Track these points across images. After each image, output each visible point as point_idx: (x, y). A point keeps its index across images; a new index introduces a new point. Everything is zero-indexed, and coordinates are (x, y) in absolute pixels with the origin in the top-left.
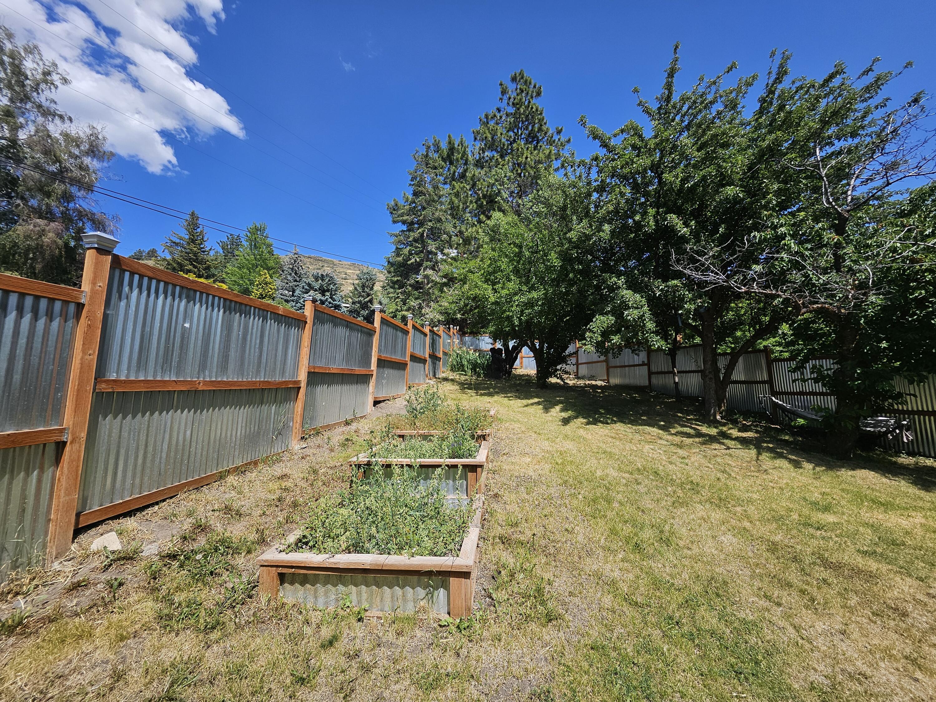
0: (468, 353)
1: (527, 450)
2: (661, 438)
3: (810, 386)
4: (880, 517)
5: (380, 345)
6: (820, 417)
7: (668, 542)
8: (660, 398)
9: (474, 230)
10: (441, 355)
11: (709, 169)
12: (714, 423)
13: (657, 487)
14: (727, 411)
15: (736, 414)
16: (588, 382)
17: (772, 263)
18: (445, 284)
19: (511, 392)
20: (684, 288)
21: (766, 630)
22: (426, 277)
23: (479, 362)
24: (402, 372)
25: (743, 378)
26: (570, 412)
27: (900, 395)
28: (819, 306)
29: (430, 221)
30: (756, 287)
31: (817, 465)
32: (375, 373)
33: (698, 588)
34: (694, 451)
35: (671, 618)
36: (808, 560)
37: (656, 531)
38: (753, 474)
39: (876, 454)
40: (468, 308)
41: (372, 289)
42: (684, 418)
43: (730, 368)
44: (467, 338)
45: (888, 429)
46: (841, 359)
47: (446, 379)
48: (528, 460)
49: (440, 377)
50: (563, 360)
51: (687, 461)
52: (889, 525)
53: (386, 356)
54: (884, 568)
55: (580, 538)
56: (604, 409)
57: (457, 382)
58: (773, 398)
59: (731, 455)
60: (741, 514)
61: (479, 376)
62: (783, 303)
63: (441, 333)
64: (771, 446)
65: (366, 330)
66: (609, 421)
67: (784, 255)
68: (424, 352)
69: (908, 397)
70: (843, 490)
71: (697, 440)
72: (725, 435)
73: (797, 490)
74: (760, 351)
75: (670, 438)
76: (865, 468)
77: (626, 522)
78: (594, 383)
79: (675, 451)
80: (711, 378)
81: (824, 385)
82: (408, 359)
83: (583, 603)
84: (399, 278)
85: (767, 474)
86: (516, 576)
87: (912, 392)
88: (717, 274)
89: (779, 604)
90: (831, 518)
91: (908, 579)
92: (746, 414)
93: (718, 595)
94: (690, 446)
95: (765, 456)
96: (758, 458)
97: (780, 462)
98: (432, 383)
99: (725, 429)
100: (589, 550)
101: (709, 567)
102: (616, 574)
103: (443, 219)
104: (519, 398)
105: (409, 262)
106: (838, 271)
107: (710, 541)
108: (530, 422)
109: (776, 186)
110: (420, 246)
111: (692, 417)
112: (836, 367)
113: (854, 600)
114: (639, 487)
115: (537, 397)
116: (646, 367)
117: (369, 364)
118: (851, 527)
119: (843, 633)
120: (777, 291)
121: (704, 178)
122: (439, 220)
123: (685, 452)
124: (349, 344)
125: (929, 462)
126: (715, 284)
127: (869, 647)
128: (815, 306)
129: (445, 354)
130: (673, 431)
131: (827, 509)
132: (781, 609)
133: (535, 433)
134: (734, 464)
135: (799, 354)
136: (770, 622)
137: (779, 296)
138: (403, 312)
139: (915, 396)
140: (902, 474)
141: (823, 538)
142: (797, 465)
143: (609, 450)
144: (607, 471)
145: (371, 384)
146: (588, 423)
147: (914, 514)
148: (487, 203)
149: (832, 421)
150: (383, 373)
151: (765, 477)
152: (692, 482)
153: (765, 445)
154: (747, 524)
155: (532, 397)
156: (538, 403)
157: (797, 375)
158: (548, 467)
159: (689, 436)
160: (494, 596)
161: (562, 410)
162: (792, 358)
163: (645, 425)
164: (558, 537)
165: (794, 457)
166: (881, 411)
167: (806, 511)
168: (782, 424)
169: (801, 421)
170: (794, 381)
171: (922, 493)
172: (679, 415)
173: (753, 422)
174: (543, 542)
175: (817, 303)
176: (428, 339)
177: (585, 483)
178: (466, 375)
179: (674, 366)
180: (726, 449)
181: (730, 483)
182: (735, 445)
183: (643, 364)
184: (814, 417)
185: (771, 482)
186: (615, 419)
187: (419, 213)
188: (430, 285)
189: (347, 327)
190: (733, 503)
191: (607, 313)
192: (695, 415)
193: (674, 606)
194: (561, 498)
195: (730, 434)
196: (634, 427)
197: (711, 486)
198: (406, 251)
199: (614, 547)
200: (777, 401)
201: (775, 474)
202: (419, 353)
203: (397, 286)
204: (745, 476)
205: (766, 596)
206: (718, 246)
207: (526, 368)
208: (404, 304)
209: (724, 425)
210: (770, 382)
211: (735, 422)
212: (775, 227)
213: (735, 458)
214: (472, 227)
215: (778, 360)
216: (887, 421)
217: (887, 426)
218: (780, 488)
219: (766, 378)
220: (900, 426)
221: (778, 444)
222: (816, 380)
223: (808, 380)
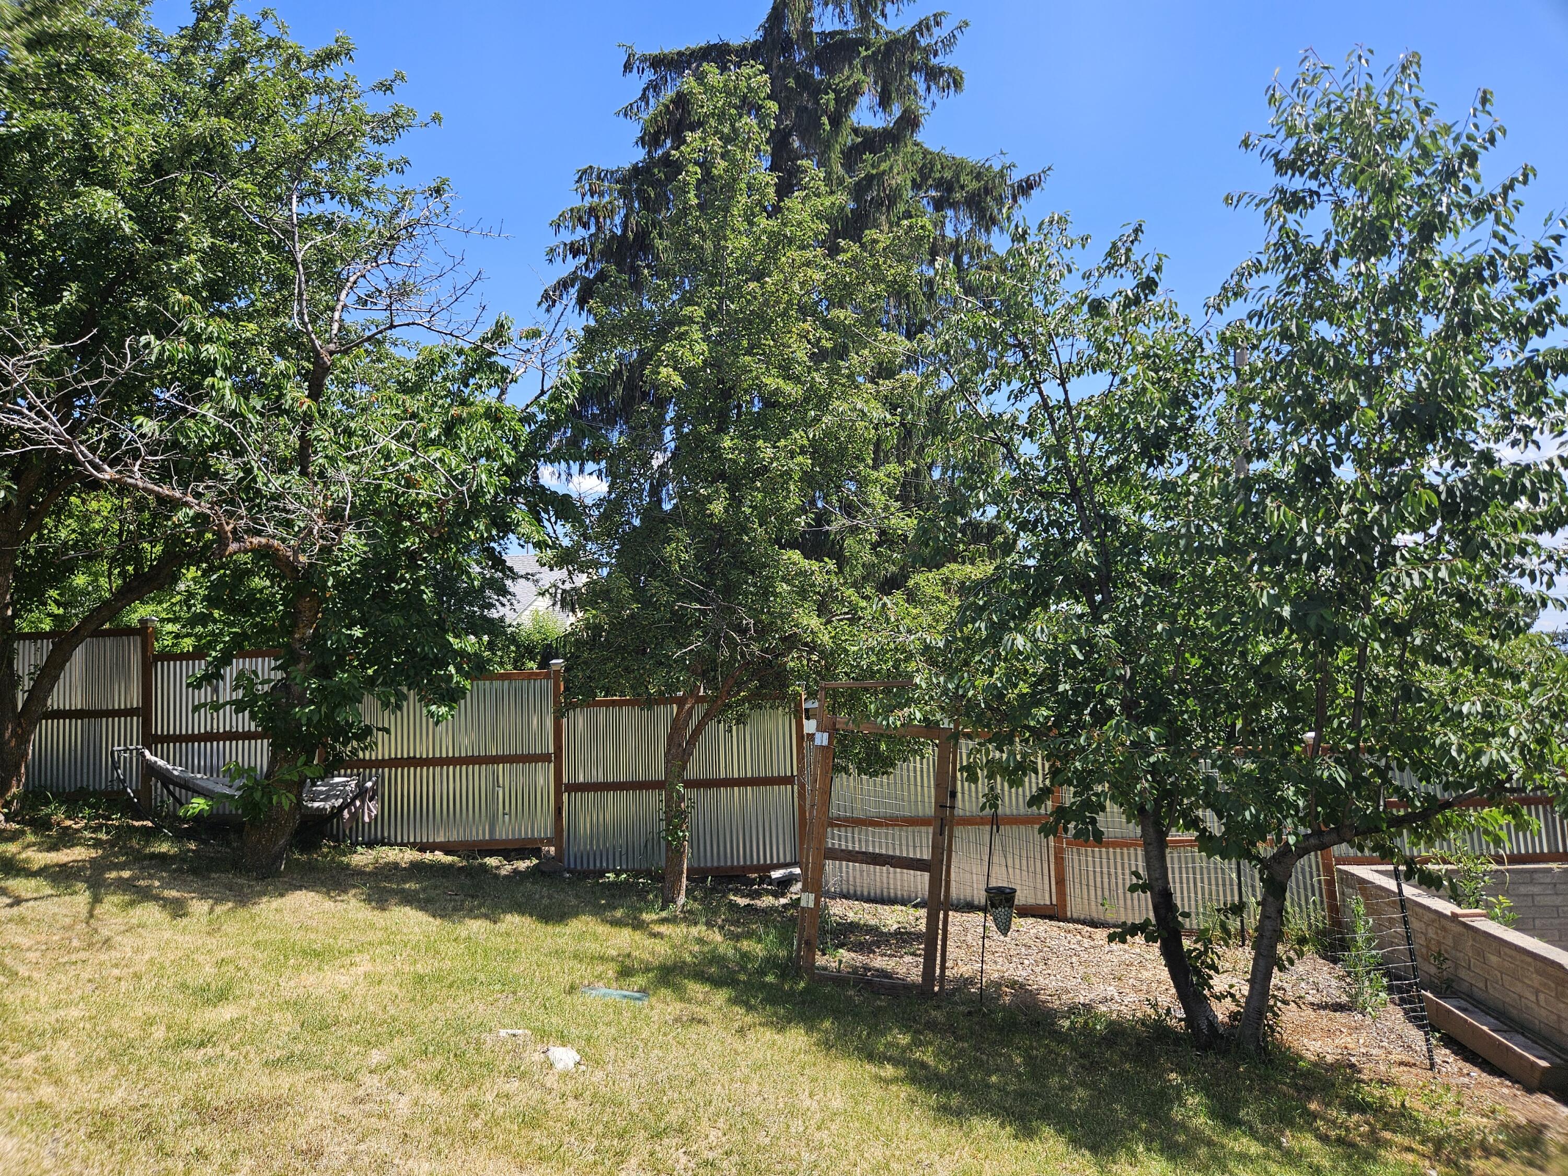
3: (229, 720)
4: (310, 980)
6: (238, 789)
14: (23, 798)
15: (47, 803)
17: (182, 423)
25: (78, 703)
27: (368, 731)
28: (264, 541)
30: (138, 475)
31: (218, 901)
38: (74, 957)
39: (322, 855)
43: (48, 675)
45: (345, 799)
46: (289, 659)
52: (322, 992)
54: (302, 1080)
58: (147, 753)
59: (22, 920)
60: (35, 1071)
62: (193, 520)
64: (126, 874)
67: (207, 410)
69: (380, 735)
70: (258, 944)
73: (170, 971)
74: (129, 631)
76: (300, 888)
81: (253, 717)
85: (110, 947)
87: (386, 724)
88: (46, 418)
90: (228, 1012)
92: (75, 800)
95: (109, 904)
96: (91, 911)
97: (150, 913)
99: (13, 848)
109: (207, 241)
112: (280, 675)
118: (261, 1018)
120: (185, 494)
125: (393, 855)
128: (256, 540)
131: (222, 996)
134: (25, 942)
135: (211, 645)
137: (186, 504)
139: (389, 732)
140: (353, 887)
141: (209, 1061)
142: (177, 909)
147: (359, 959)
149: (258, 795)
151: (103, 957)
153: (114, 875)
154: (45, 1091)
157: (204, 695)
162: (198, 654)
165: (174, 893)
166: (334, 765)
167: (182, 1014)
168: (158, 815)
169: (199, 804)
170: (196, 709)
173: (90, 819)
175: (258, 533)
180: (11, 906)
182: (36, 889)
184: (228, 791)
185: (116, 966)
190: (14, 1048)
195: (27, 860)
200: (153, 758)
201: (127, 943)
204: (56, 967)
206: (56, 340)
209: (13, 836)
210: (144, 712)
211: (41, 825)
212: (196, 339)
213: (32, 926)
215: (168, 656)
216: (345, 785)
217: (344, 794)
218: (135, 974)
219: (135, 701)
220: (361, 793)
221: (142, 868)
222: (239, 706)
223: (224, 705)
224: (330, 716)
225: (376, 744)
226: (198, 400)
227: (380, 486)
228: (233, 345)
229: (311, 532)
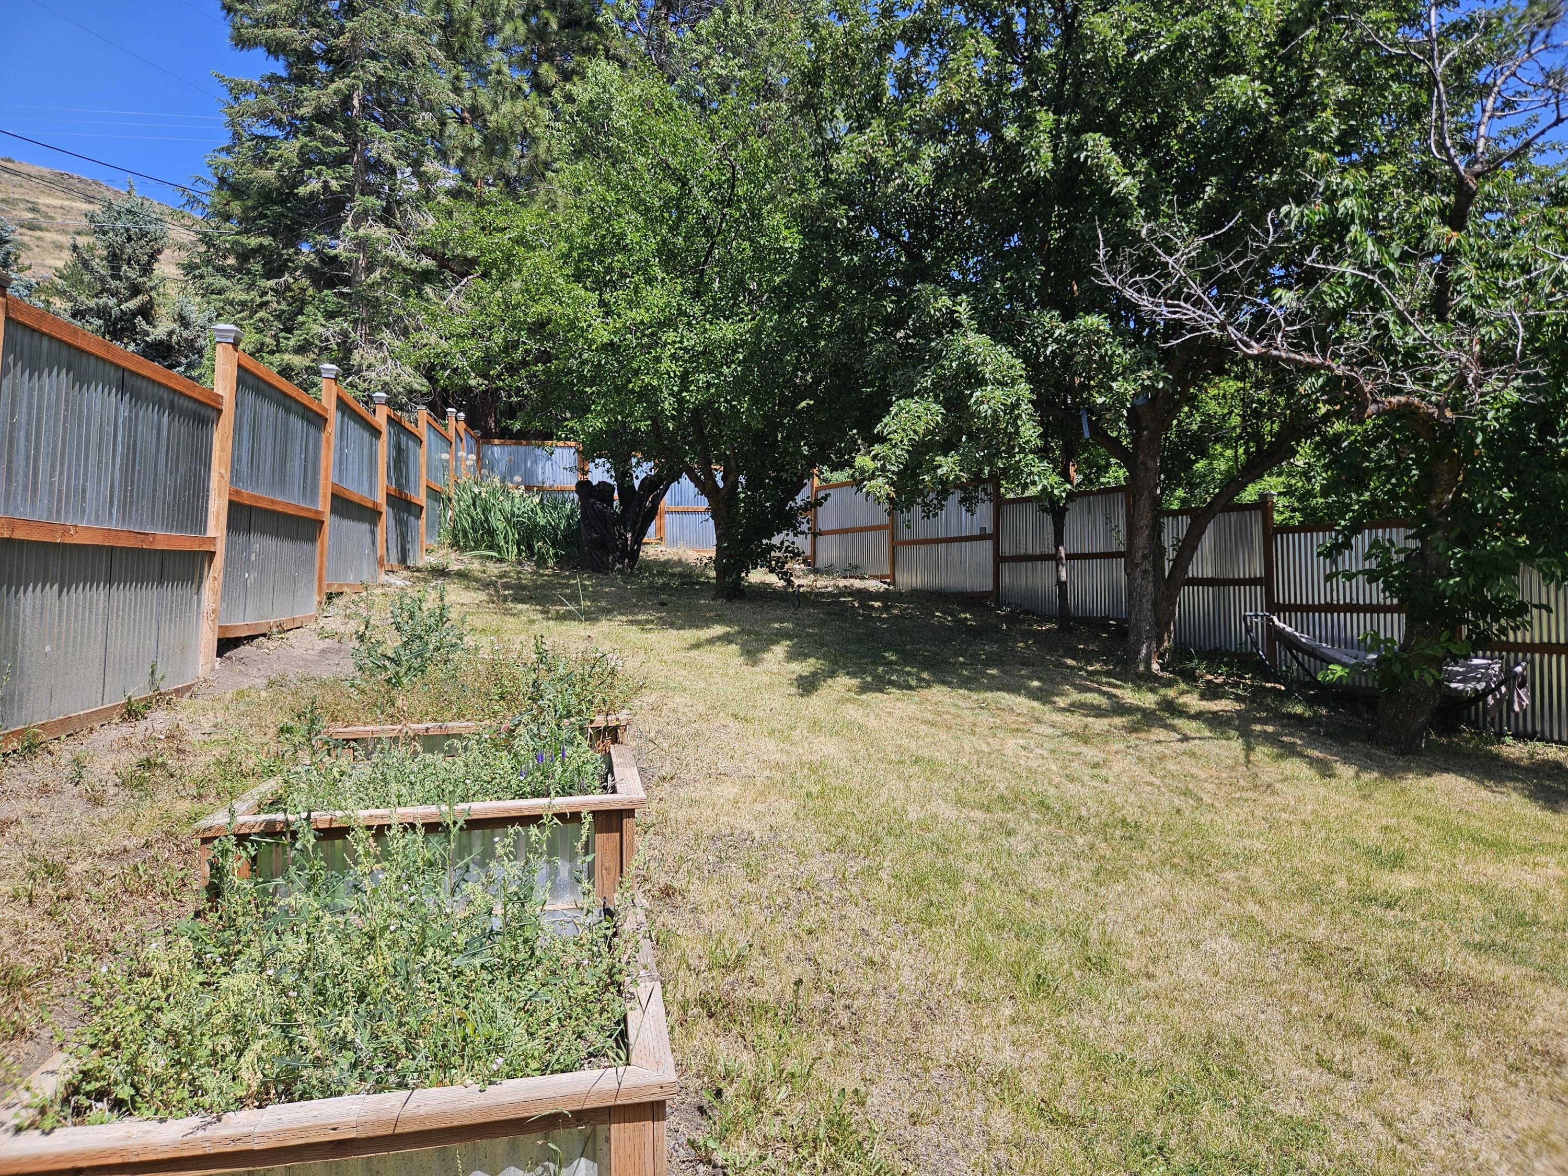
0: (506, 493)
1: (723, 765)
2: (1038, 721)
3: (1362, 591)
4: (1491, 870)
5: (236, 459)
6: (1375, 660)
7: (1101, 965)
8: (1022, 622)
9: (519, 110)
10: (420, 497)
11: (1197, 19)
12: (1146, 680)
13: (1053, 839)
14: (1174, 651)
15: (1191, 658)
16: (842, 583)
18: (426, 276)
19: (645, 608)
20: (1114, 338)
21: (1333, 1135)
22: (362, 244)
23: (542, 522)
24: (306, 547)
25: (1209, 573)
26: (812, 661)
27: (1522, 608)
28: (1403, 399)
29: (374, 56)
30: (1280, 346)
31: (1363, 768)
32: (220, 549)
33: (1186, 1063)
34: (1115, 747)
35: (1145, 1140)
36: (1384, 973)
37: (1072, 942)
38: (1244, 795)
39: (1464, 739)
40: (518, 354)
41: (147, 270)
42: (1081, 669)
43: (1188, 547)
44: (498, 451)
45: (1488, 684)
46: (1423, 528)
47: (441, 572)
48: (730, 790)
49: (420, 564)
50: (788, 521)
51: (1104, 772)
52: (1508, 886)
53: (253, 494)
54: (1516, 973)
55: (907, 976)
56: (896, 651)
57: (477, 580)
58: (1275, 619)
59: (1193, 755)
60: (1239, 888)
61: (541, 562)
62: (1324, 388)
63: (423, 431)
64: (1270, 729)
65: (186, 403)
66: (913, 683)
67: (1347, 268)
68: (372, 487)
69: (1535, 612)
70: (1419, 819)
71: (1118, 721)
72: (1171, 708)
73: (1336, 826)
74: (1251, 506)
75: (1058, 718)
76: (1447, 770)
77: (1000, 927)
78: (857, 584)
79: (1074, 749)
80: (1145, 572)
81: (1387, 587)
82: (323, 505)
83: (947, 1138)
84: (267, 241)
85: (1274, 793)
86: (769, 1093)
87: (1544, 602)
89: (1347, 1076)
90: (1406, 881)
91: (1554, 991)
92: (1214, 657)
93: (1231, 1074)
94: (1105, 736)
95: (1262, 752)
96: (1247, 757)
97: (1294, 766)
98: (400, 583)
99: (1171, 693)
100: (932, 1005)
101: (1199, 1014)
102: (1008, 1055)
103: (419, 55)
104: (672, 625)
105: (302, 191)
106: (1442, 319)
107: (1189, 953)
108: (714, 687)
110: (339, 137)
111: (1097, 667)
112: (1413, 544)
113: (1475, 1048)
114: (1012, 840)
115: (720, 619)
116: (989, 544)
117: (198, 519)
118: (1446, 898)
119: (1468, 1115)
120: (1323, 358)
121: (1182, 43)
122: (405, 59)
123: (1096, 752)
124: (132, 449)
125: (1552, 752)
126: (1193, 329)
127: (1514, 1136)
128: (1394, 400)
129: (434, 494)
130: (1061, 702)
131: (1397, 861)
132: (1352, 1084)
133: (736, 716)
134: (1203, 775)
135: (1339, 515)
136: (1338, 1115)
137: (1325, 370)
138: (286, 357)
139: (1549, 610)
140: (1511, 779)
141: (1402, 924)
142: (1325, 771)
143: (927, 754)
144: (933, 807)
145: (208, 584)
146: (864, 689)
147: (1542, 858)
148: (562, 27)
149: (1397, 668)
150: (248, 549)
151: (1271, 800)
152: (1124, 821)
153: (1258, 728)
154: (1253, 908)
155: (707, 622)
156: (726, 639)
157: (1336, 564)
158: (787, 807)
159: (1097, 712)
160: (719, 1157)
161: (792, 656)
163: (999, 689)
164: (850, 981)
165: (1317, 754)
166: (1482, 643)
167: (1360, 870)
168: (1290, 681)
169: (1338, 671)
170: (1328, 578)
171: (1547, 816)
172: (1070, 662)
173: (1228, 676)
174: (819, 1000)
175: (1398, 391)
176: (383, 447)
177: (889, 841)
178: (501, 561)
179: (1059, 540)
180: (1181, 740)
181: (1205, 819)
182: (1198, 730)
183: (982, 537)
185: (1284, 810)
186: (925, 675)
187: (334, 25)
188: (376, 275)
189: (122, 388)
191: (920, 393)
192: (1105, 663)
193: (1149, 1112)
194: (840, 882)
195: (1185, 705)
196: (975, 696)
197: (1167, 829)
198: (290, 149)
199: (987, 991)
200: (1282, 625)
201: (1288, 794)
202: (357, 490)
203: (256, 266)
204: (1231, 802)
205: (1320, 1062)
207: (674, 543)
208: (289, 330)
209: (1169, 684)
210: (1267, 582)
211: (1190, 677)
212: (1331, 197)
213: (1202, 761)
214: (514, 97)
215: (1285, 529)
216: (1487, 667)
217: (1486, 677)
218: (1303, 822)
219: (1258, 571)
220: (1509, 678)
221: (1283, 726)
222: (1372, 576)
223: (1355, 575)
224: (1478, 590)
225: (1531, 624)
226: (1338, 258)
227: (1544, 318)
228: (1370, 193)
229: (1465, 380)
